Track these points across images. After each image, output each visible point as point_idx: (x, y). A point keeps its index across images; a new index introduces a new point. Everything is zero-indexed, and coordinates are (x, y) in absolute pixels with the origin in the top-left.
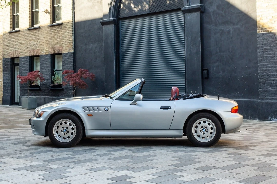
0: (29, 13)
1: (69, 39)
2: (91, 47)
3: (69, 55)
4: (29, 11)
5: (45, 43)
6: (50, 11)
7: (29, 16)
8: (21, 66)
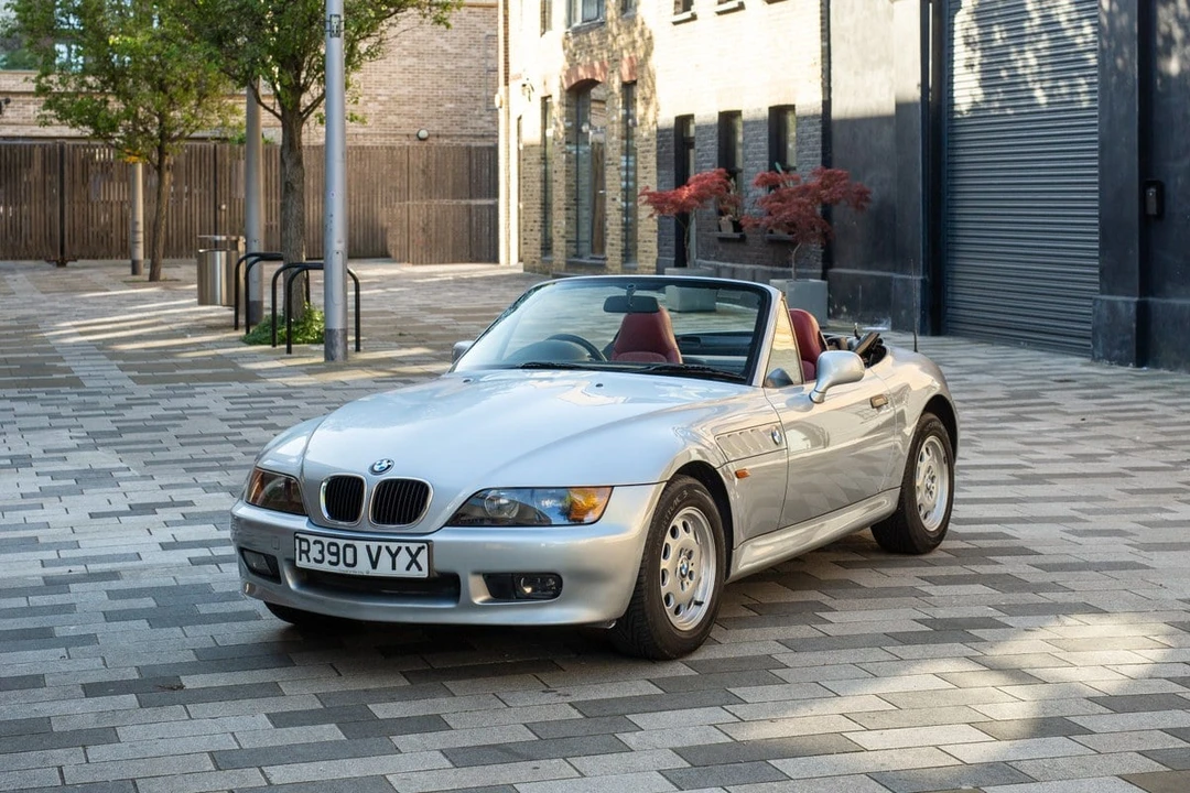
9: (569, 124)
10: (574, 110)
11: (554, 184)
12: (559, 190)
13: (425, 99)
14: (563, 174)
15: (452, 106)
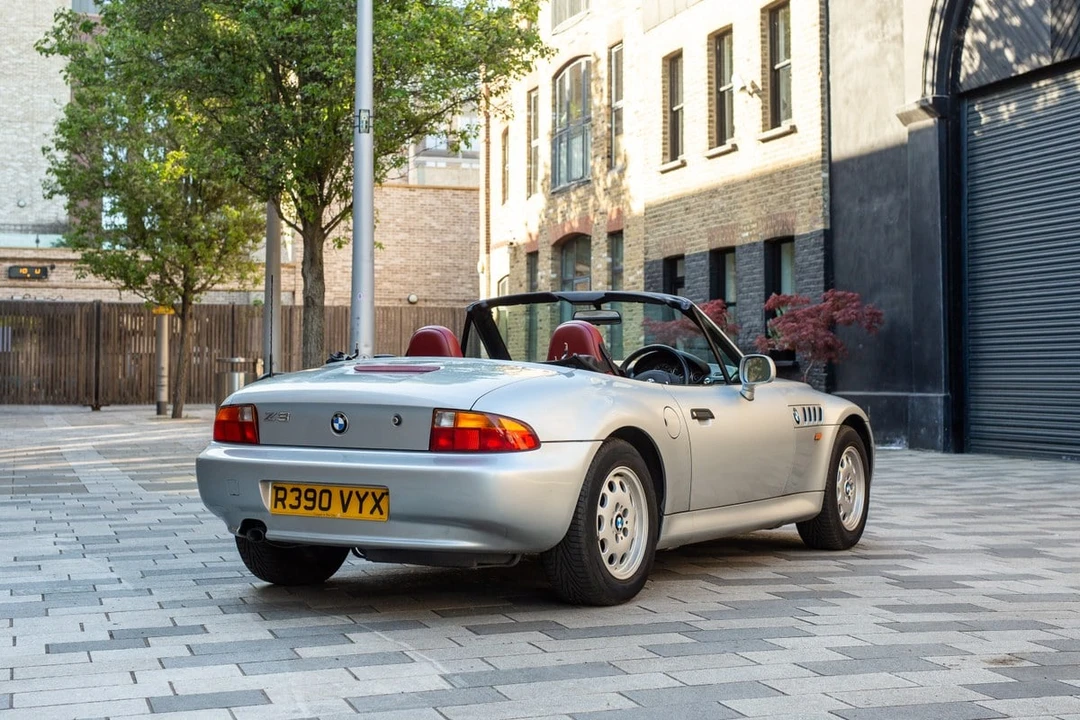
0: (710, 100)
1: (814, 183)
2: (875, 209)
3: (813, 240)
4: (710, 94)
5: (749, 202)
6: (760, 88)
7: (710, 111)
8: (689, 288)
9: (554, 276)
10: (558, 263)
11: (539, 331)
12: (543, 337)
13: (415, 268)
14: (548, 321)
15: (438, 274)
